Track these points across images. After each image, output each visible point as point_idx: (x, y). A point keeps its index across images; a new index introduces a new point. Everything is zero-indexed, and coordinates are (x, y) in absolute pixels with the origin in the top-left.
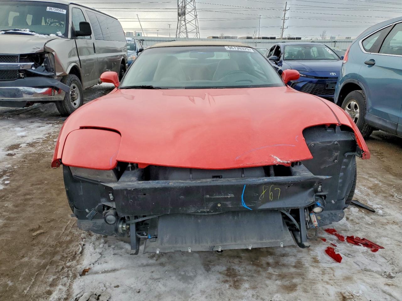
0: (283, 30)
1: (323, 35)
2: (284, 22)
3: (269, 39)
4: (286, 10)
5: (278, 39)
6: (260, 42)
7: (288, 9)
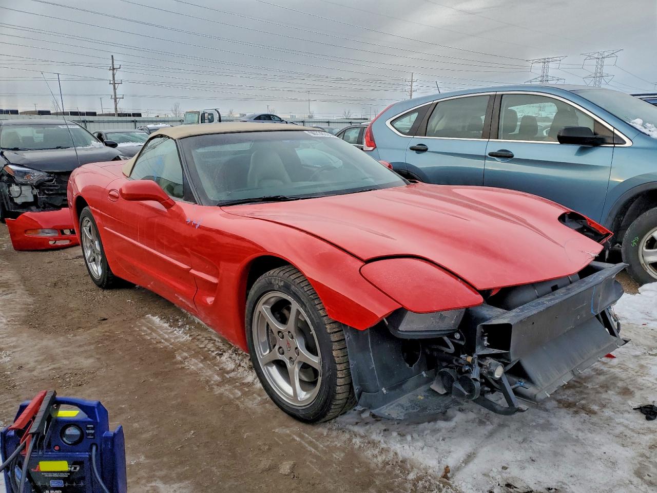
0: (116, 101)
1: (176, 110)
2: (115, 88)
3: (84, 115)
4: (114, 69)
5: (99, 115)
6: (92, 122)
7: (118, 67)
